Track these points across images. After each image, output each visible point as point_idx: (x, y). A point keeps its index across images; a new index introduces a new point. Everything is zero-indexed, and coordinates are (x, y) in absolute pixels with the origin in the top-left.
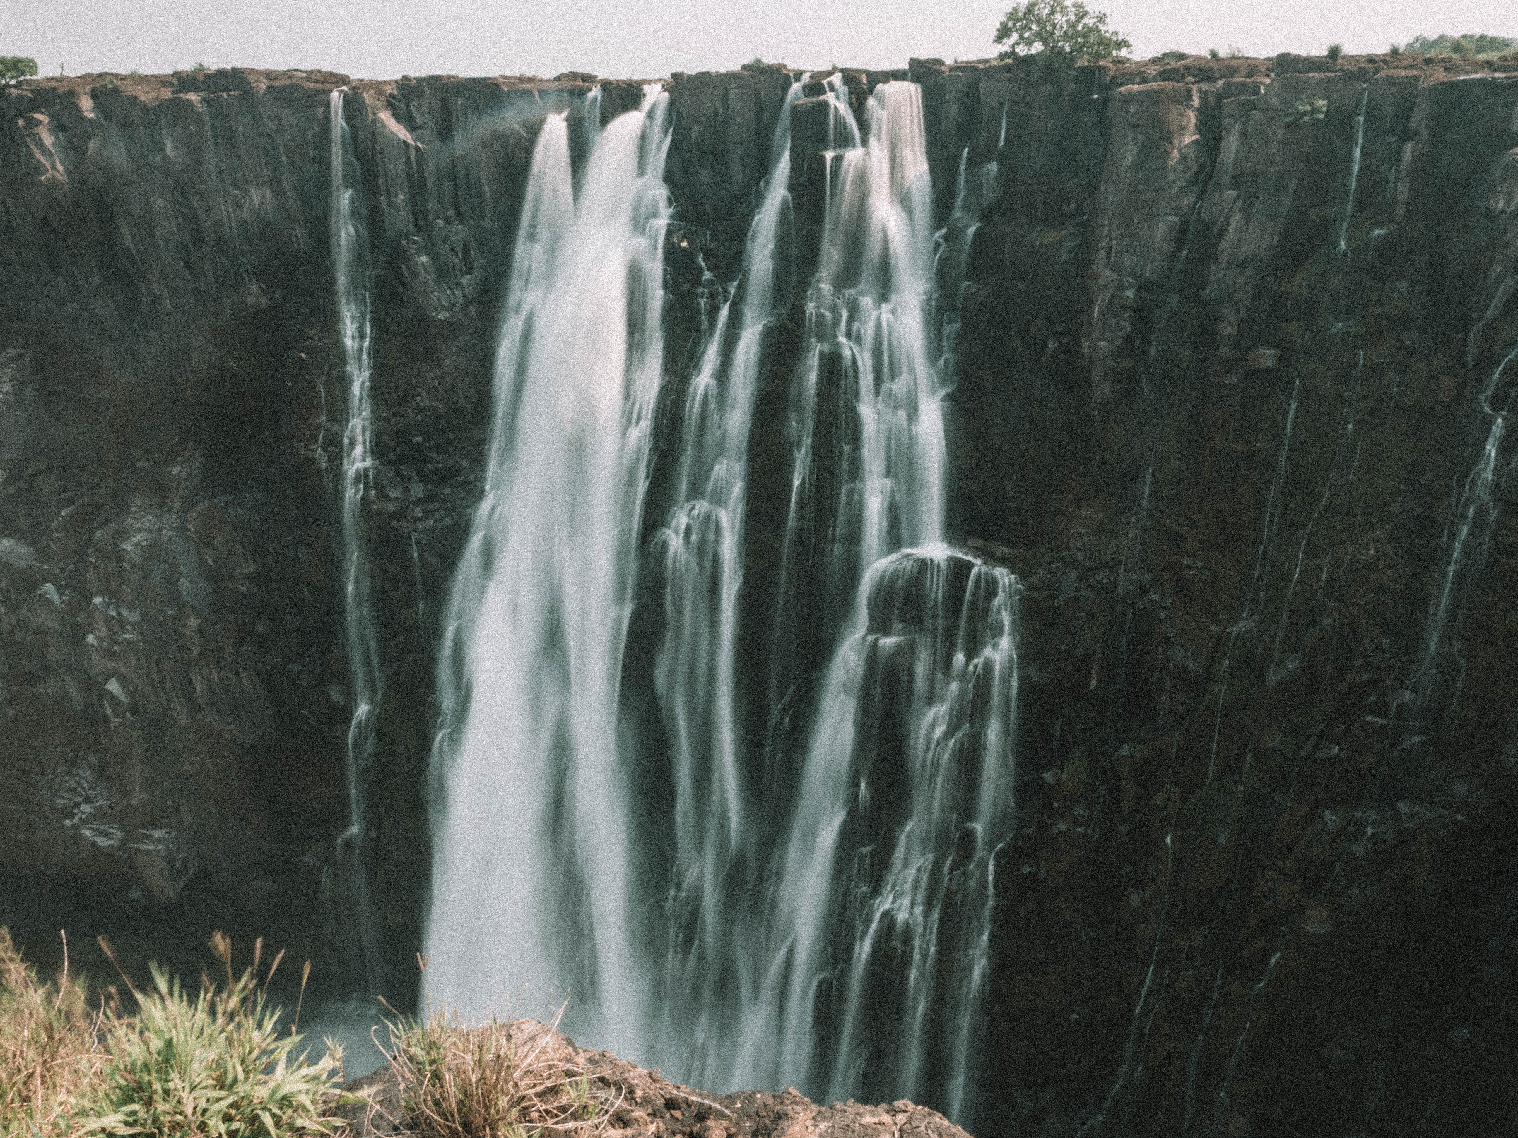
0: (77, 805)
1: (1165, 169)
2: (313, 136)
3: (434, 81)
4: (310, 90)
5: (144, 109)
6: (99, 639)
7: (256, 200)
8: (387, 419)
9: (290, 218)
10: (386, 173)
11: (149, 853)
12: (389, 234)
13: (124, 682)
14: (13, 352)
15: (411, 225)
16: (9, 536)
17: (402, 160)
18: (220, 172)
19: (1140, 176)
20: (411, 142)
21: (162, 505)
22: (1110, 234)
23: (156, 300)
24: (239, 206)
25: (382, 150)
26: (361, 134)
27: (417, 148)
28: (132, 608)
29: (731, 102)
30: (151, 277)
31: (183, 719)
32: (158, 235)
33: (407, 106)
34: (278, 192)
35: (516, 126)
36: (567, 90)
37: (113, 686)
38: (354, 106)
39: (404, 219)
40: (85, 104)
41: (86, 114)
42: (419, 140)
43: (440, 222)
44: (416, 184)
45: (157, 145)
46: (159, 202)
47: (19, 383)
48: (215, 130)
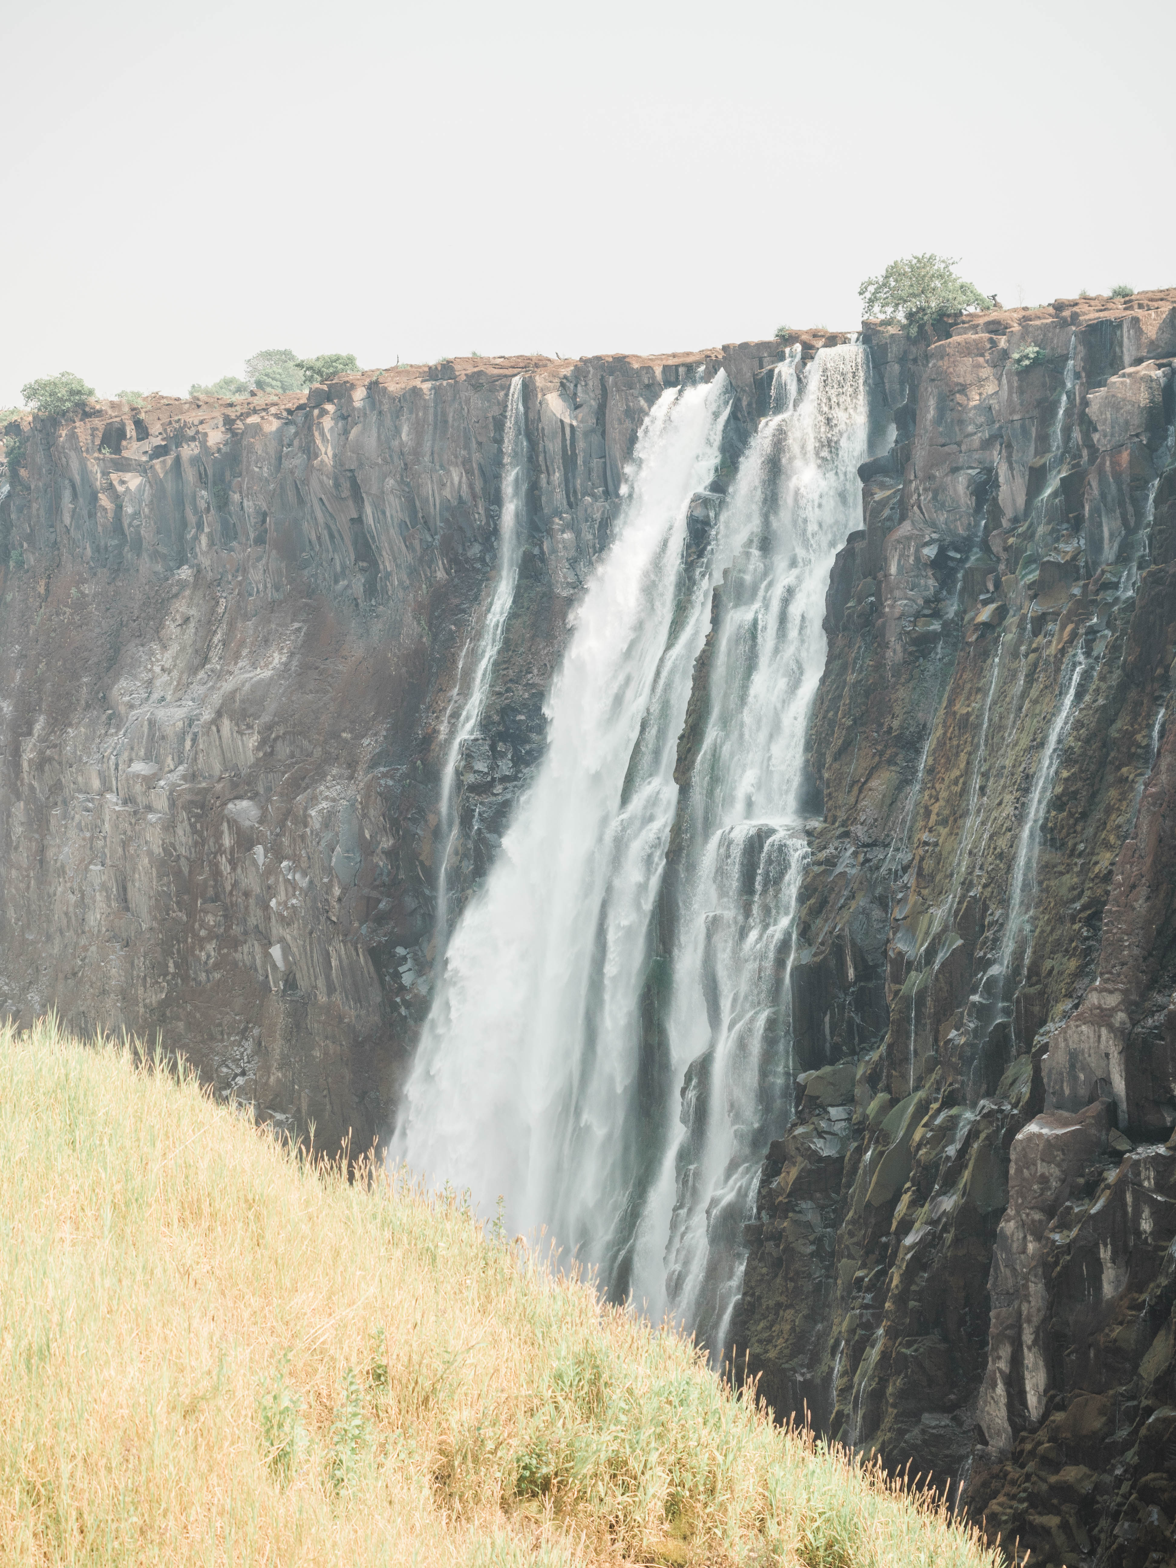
0: (236, 1075)
2: (494, 418)
3: (598, 362)
4: (492, 376)
5: (391, 397)
6: (279, 904)
7: (456, 479)
8: (499, 694)
10: (545, 452)
12: (546, 511)
13: (286, 950)
14: (296, 625)
15: (565, 503)
16: (250, 798)
17: (560, 438)
18: (432, 453)
19: (941, 429)
20: (567, 420)
21: (351, 777)
22: (917, 488)
23: (388, 575)
24: (442, 485)
25: (543, 429)
26: (531, 416)
27: (572, 426)
28: (304, 874)
30: (384, 553)
31: (322, 999)
32: (388, 514)
33: (576, 386)
34: (469, 472)
35: (642, 402)
36: (683, 365)
37: (276, 952)
38: (528, 391)
39: (559, 496)
40: (359, 395)
41: (358, 404)
42: (576, 418)
43: (588, 499)
44: (569, 461)
45: (397, 431)
46: (390, 482)
47: (292, 654)
48: (436, 415)
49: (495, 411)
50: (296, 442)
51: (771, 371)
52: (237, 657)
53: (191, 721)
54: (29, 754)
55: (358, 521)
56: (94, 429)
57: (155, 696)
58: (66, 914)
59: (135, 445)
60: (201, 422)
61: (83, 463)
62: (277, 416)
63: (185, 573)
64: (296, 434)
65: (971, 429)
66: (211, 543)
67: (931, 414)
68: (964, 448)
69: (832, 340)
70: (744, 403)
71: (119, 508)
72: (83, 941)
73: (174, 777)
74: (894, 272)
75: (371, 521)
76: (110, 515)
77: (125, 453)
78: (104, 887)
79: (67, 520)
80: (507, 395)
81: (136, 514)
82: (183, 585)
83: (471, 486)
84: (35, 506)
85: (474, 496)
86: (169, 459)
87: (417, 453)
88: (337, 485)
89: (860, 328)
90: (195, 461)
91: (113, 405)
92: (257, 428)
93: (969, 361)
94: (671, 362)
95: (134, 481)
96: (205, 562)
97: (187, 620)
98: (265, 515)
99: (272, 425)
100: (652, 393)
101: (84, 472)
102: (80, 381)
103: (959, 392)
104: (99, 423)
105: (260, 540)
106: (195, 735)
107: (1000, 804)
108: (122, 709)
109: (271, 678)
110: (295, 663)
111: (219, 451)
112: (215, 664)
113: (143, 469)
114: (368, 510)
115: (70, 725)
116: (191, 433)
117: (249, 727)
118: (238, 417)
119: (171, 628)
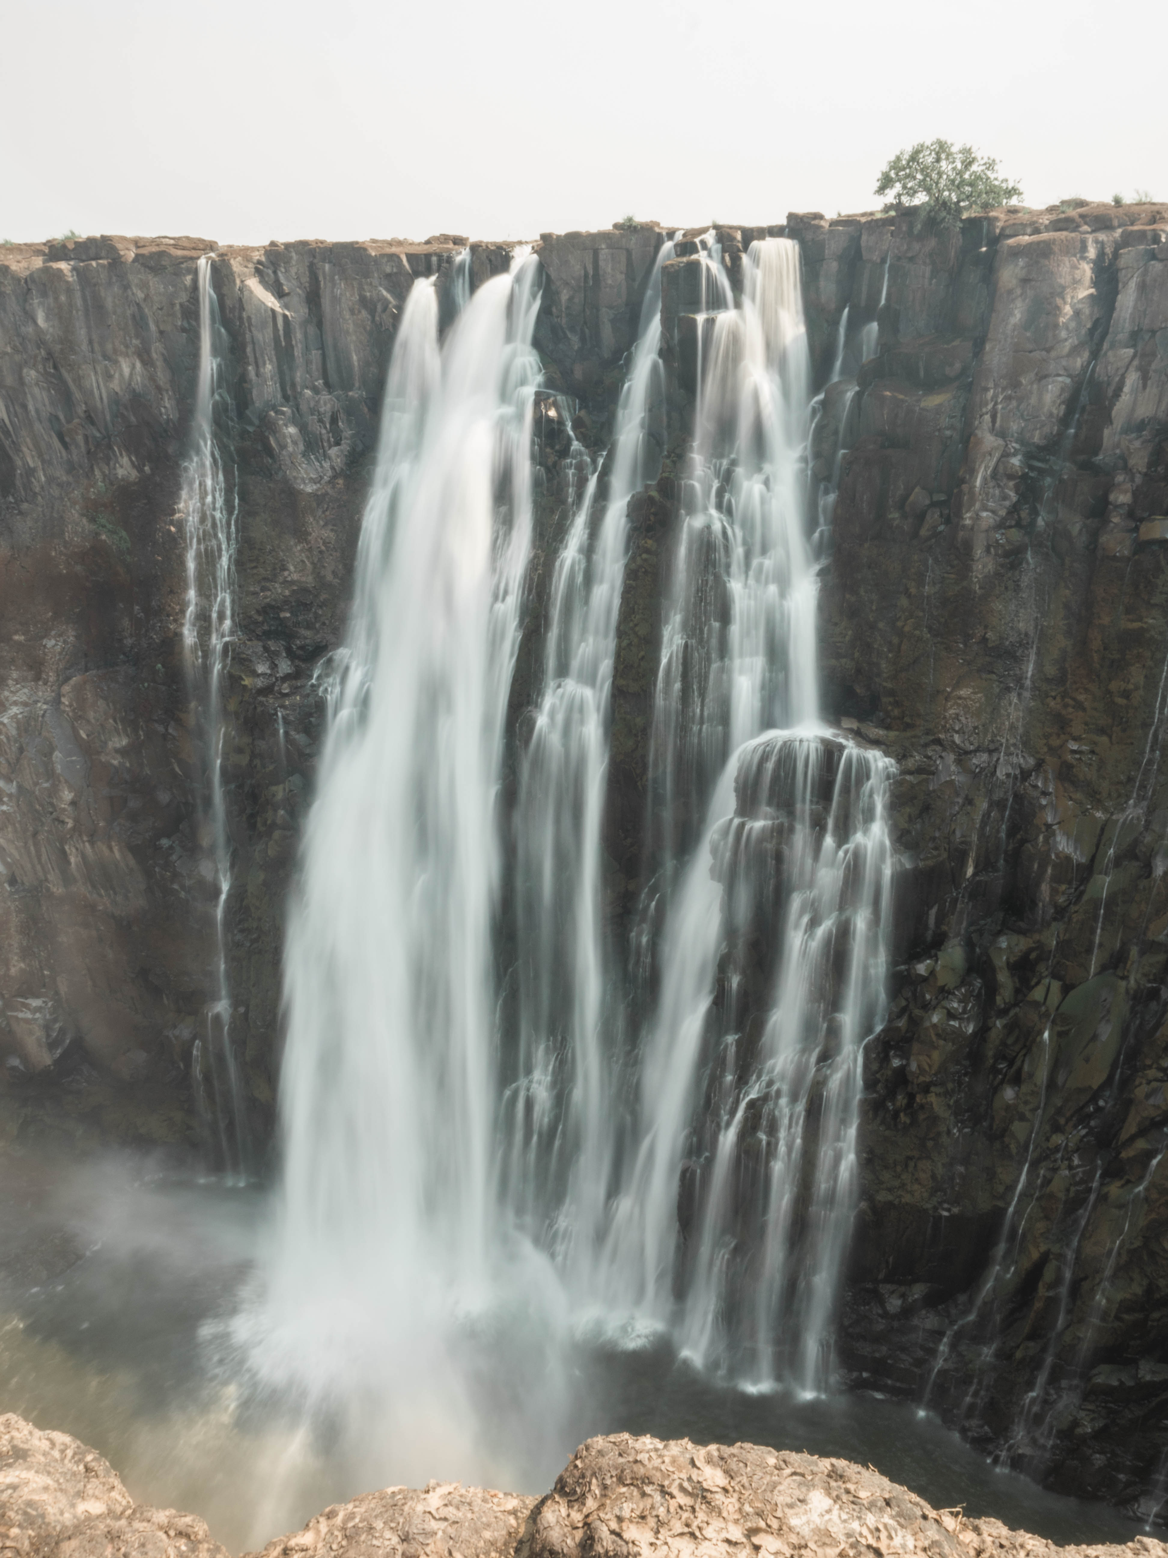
1: (1056, 326)
2: (181, 305)
3: (302, 246)
4: (177, 258)
5: (16, 279)
7: (126, 371)
8: (255, 593)
9: (159, 388)
10: (253, 343)
11: (26, 1021)
12: (257, 404)
15: (279, 396)
17: (270, 329)
18: (91, 342)
19: (1028, 334)
20: (279, 310)
21: (37, 678)
22: (995, 397)
23: (30, 472)
24: (109, 377)
25: (249, 318)
26: (229, 303)
27: (285, 316)
29: (602, 263)
30: (25, 449)
31: (58, 890)
32: (31, 407)
33: (275, 272)
34: (147, 362)
36: (436, 254)
38: (222, 274)
39: (272, 389)
42: (286, 308)
43: (310, 392)
44: (283, 353)
45: (30, 316)
48: (85, 300)
49: (182, 297)
67: (1017, 317)
68: (1053, 354)
80: (195, 280)
83: (152, 378)
87: (68, 342)
89: (787, 223)
103: (1057, 294)
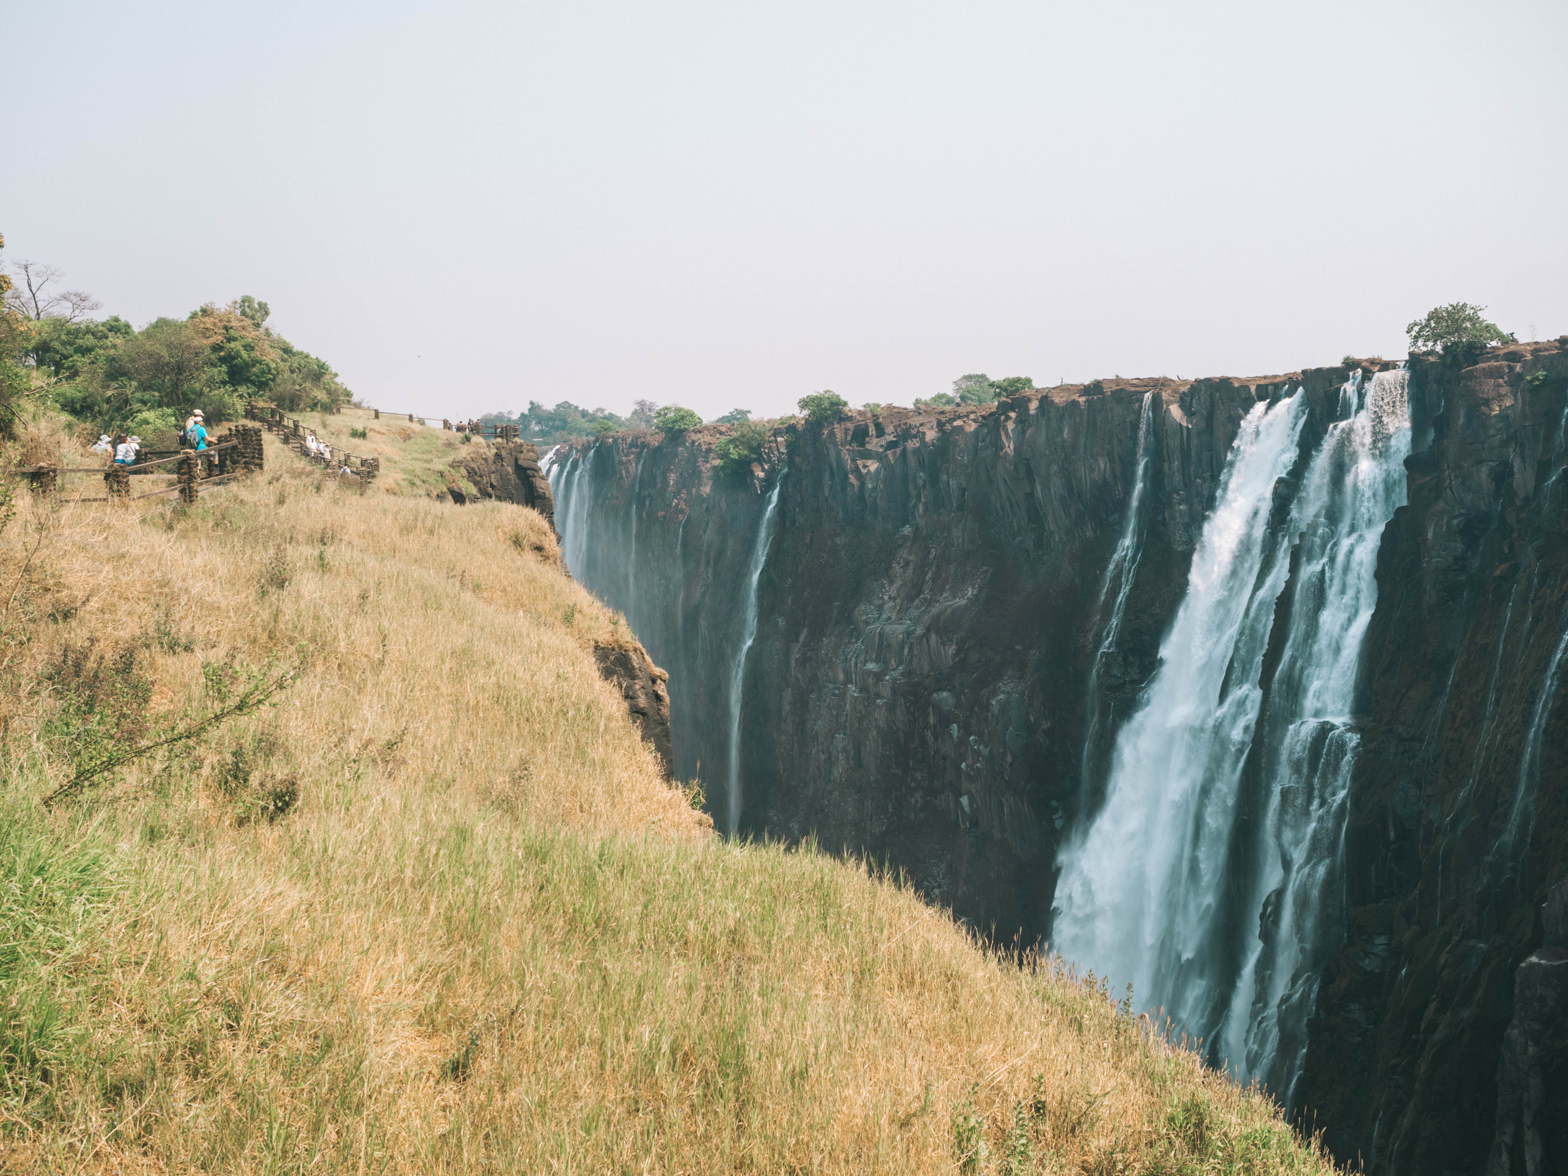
1: (1484, 426)
2: (1131, 422)
3: (1208, 382)
4: (1130, 392)
5: (1057, 407)
6: (967, 766)
7: (1102, 466)
8: (1131, 621)
10: (1167, 447)
12: (1167, 489)
13: (971, 801)
14: (985, 568)
15: (1182, 483)
16: (949, 691)
17: (1179, 437)
18: (1085, 447)
19: (1469, 432)
20: (1185, 424)
21: (1021, 678)
23: (1051, 533)
24: (1092, 470)
25: (1167, 430)
26: (1158, 420)
27: (1188, 428)
28: (986, 746)
30: (1049, 518)
31: (997, 835)
32: (1052, 490)
33: (1191, 399)
34: (1112, 461)
35: (1241, 411)
36: (1272, 384)
37: (965, 800)
38: (1157, 402)
39: (1177, 478)
40: (1033, 406)
41: (1032, 412)
42: (1191, 423)
43: (1199, 481)
44: (1185, 454)
45: (1061, 431)
46: (1054, 468)
47: (981, 589)
48: (1088, 421)
49: (1131, 418)
50: (988, 439)
51: (1339, 389)
52: (942, 590)
53: (908, 634)
54: (796, 655)
55: (1031, 495)
56: (847, 430)
57: (884, 616)
58: (818, 768)
59: (875, 440)
60: (921, 425)
61: (839, 453)
62: (974, 421)
63: (907, 530)
64: (988, 433)
65: (1492, 432)
66: (926, 510)
67: (1462, 420)
68: (1486, 446)
69: (1386, 366)
70: (1318, 412)
71: (863, 484)
72: (829, 788)
73: (896, 674)
74: (1435, 316)
75: (1040, 494)
76: (856, 489)
77: (868, 446)
78: (844, 749)
79: (827, 493)
80: (1141, 407)
81: (875, 489)
82: (905, 538)
83: (1113, 470)
84: (805, 483)
85: (1115, 477)
86: (898, 451)
87: (1074, 447)
88: (1016, 470)
89: (1407, 358)
90: (917, 451)
91: (860, 413)
92: (961, 428)
93: (1492, 382)
94: (1262, 382)
95: (873, 466)
96: (922, 522)
97: (907, 563)
98: (964, 490)
99: (972, 427)
100: (1248, 405)
101: (839, 458)
102: (838, 396)
103: (1484, 404)
104: (850, 425)
105: (960, 508)
106: (912, 644)
107: (1511, 713)
108: (861, 626)
109: (966, 605)
110: (983, 595)
111: (933, 444)
112: (927, 594)
113: (879, 457)
114: (1038, 488)
115: (825, 636)
116: (914, 432)
117: (950, 640)
118: (947, 421)
119: (897, 569)
